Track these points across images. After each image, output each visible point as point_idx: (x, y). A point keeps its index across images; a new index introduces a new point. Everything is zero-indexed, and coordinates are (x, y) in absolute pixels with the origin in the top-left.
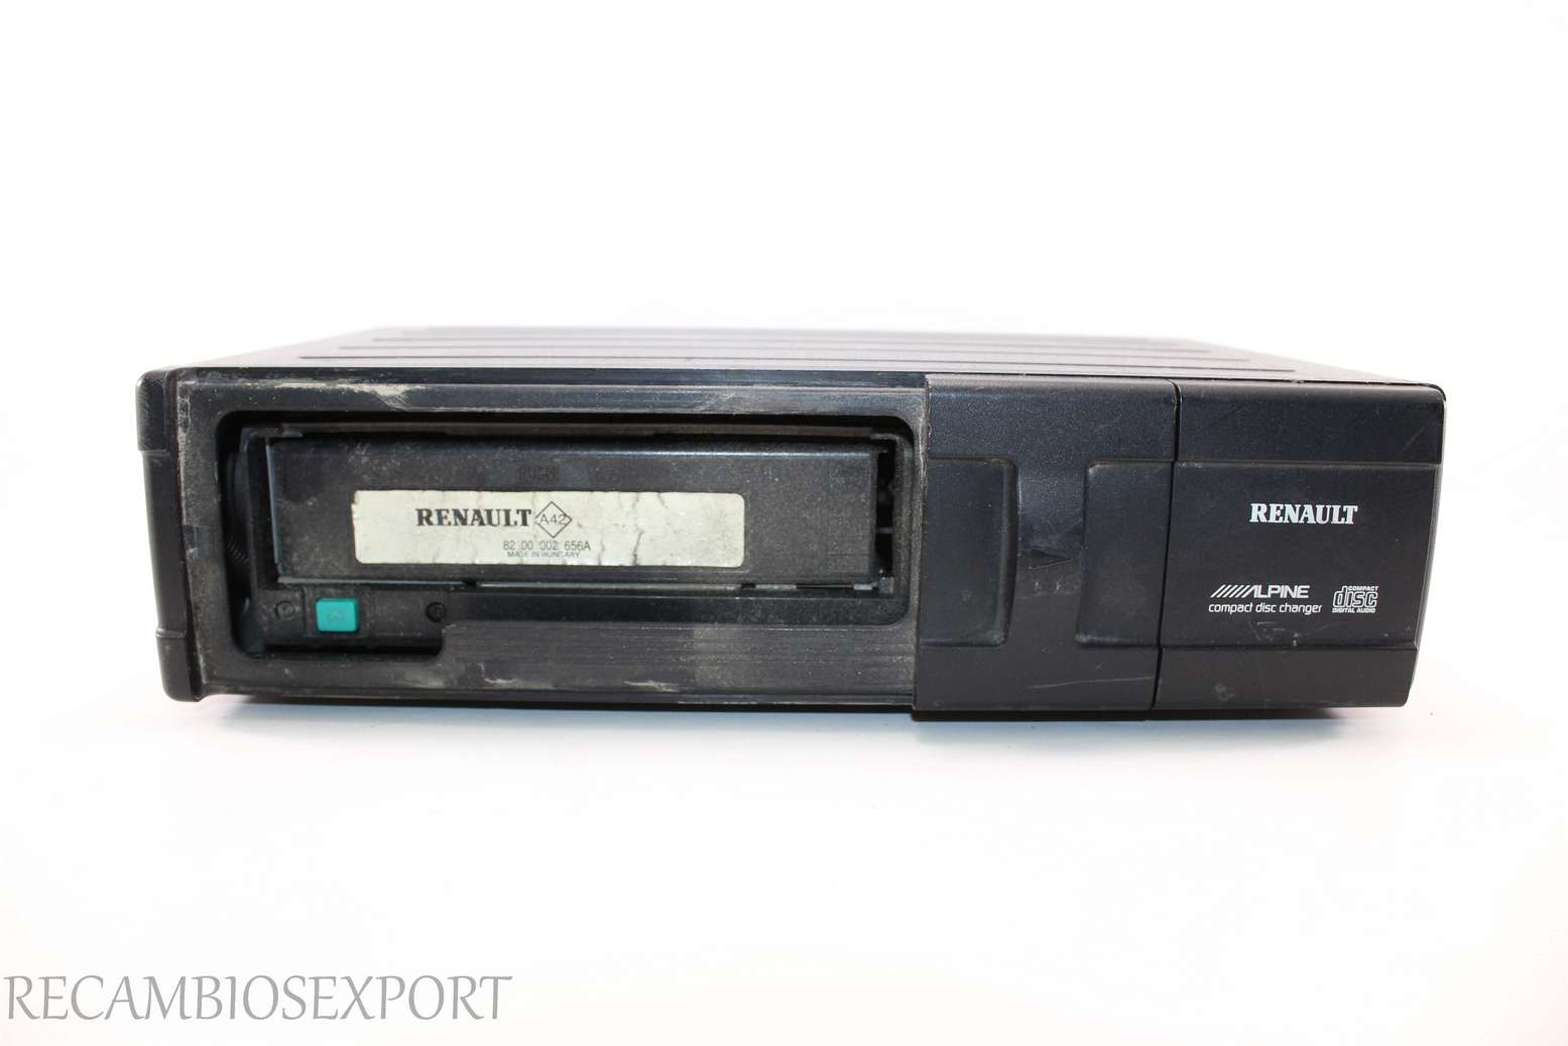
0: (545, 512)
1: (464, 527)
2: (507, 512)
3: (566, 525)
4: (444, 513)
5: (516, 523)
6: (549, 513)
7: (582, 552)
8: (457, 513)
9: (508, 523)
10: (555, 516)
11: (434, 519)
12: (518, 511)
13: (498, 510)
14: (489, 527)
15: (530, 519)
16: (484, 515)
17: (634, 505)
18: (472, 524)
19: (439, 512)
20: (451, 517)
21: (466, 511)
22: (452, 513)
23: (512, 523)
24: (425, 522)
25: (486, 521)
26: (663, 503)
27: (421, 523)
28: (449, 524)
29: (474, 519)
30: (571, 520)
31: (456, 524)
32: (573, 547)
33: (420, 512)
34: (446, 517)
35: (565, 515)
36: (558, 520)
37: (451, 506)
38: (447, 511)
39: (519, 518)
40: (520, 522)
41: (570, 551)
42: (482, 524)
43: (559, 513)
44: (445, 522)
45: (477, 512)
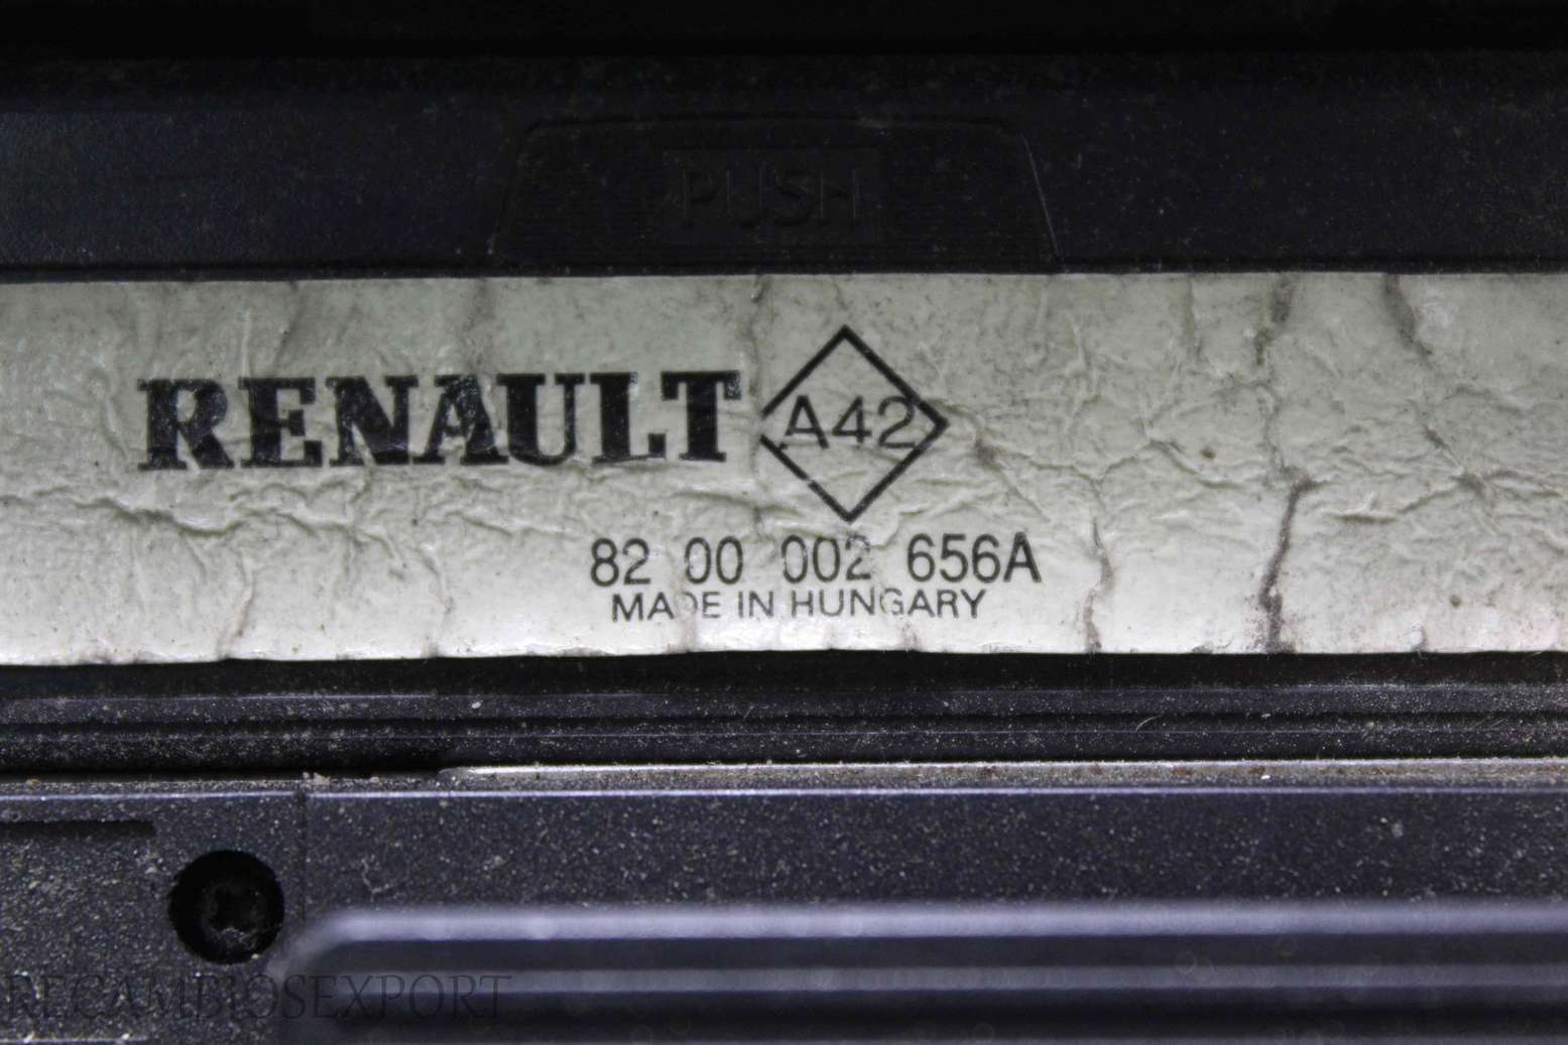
0: (802, 389)
1: (390, 470)
2: (614, 388)
3: (917, 452)
4: (287, 400)
5: (657, 444)
6: (829, 392)
7: (997, 591)
8: (352, 394)
9: (615, 445)
10: (857, 403)
11: (234, 429)
12: (670, 383)
13: (569, 382)
14: (516, 466)
15: (733, 420)
16: (495, 404)
17: (1262, 341)
18: (432, 457)
19: (262, 392)
20: (322, 417)
21: (401, 386)
22: (326, 397)
23: (638, 446)
24: (183, 449)
25: (501, 439)
26: (1405, 325)
27: (161, 455)
28: (314, 453)
29: (439, 429)
30: (941, 424)
31: (346, 458)
32: (953, 566)
33: (160, 394)
34: (296, 424)
35: (909, 397)
36: (875, 425)
37: (326, 363)
38: (305, 388)
39: (673, 420)
40: (678, 440)
41: (931, 589)
42: (480, 454)
43: (877, 389)
44: (290, 447)
45: (458, 390)
